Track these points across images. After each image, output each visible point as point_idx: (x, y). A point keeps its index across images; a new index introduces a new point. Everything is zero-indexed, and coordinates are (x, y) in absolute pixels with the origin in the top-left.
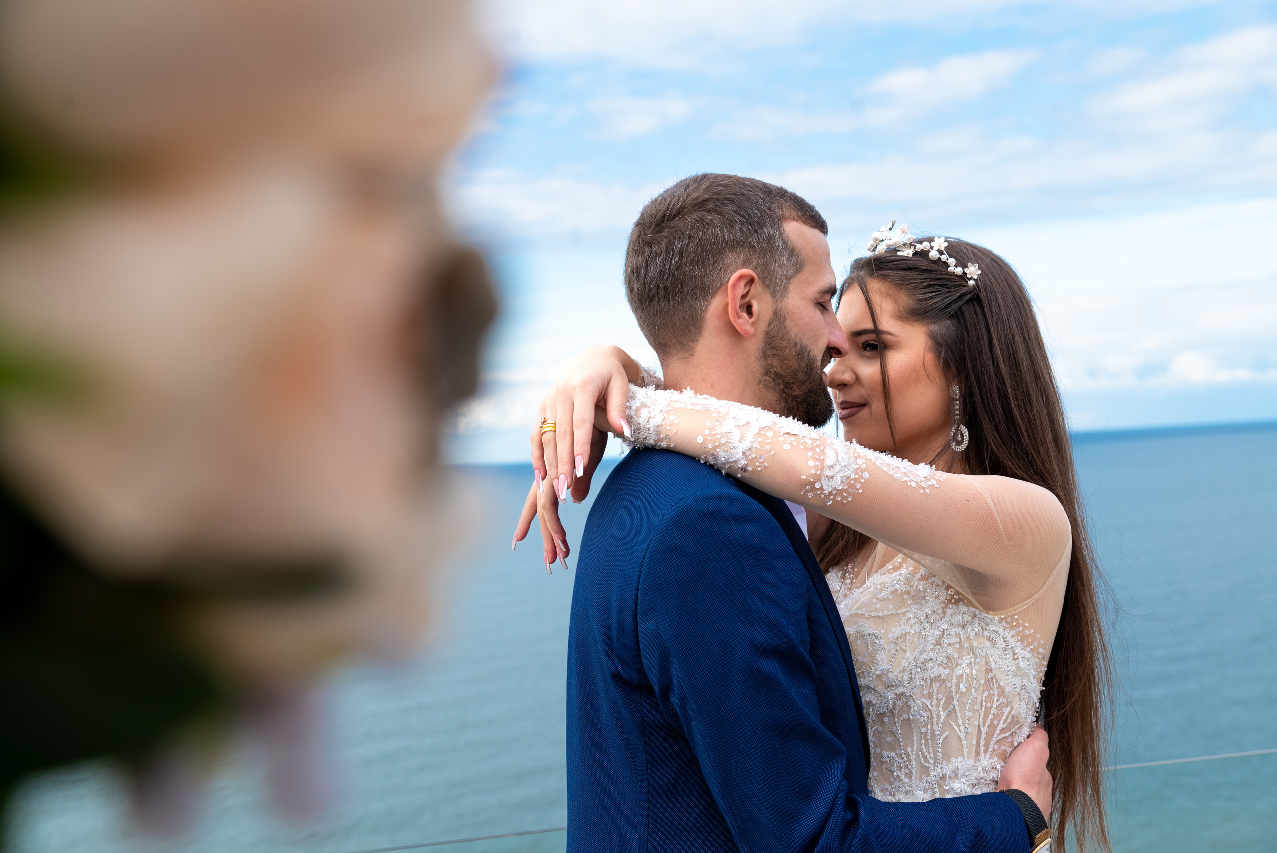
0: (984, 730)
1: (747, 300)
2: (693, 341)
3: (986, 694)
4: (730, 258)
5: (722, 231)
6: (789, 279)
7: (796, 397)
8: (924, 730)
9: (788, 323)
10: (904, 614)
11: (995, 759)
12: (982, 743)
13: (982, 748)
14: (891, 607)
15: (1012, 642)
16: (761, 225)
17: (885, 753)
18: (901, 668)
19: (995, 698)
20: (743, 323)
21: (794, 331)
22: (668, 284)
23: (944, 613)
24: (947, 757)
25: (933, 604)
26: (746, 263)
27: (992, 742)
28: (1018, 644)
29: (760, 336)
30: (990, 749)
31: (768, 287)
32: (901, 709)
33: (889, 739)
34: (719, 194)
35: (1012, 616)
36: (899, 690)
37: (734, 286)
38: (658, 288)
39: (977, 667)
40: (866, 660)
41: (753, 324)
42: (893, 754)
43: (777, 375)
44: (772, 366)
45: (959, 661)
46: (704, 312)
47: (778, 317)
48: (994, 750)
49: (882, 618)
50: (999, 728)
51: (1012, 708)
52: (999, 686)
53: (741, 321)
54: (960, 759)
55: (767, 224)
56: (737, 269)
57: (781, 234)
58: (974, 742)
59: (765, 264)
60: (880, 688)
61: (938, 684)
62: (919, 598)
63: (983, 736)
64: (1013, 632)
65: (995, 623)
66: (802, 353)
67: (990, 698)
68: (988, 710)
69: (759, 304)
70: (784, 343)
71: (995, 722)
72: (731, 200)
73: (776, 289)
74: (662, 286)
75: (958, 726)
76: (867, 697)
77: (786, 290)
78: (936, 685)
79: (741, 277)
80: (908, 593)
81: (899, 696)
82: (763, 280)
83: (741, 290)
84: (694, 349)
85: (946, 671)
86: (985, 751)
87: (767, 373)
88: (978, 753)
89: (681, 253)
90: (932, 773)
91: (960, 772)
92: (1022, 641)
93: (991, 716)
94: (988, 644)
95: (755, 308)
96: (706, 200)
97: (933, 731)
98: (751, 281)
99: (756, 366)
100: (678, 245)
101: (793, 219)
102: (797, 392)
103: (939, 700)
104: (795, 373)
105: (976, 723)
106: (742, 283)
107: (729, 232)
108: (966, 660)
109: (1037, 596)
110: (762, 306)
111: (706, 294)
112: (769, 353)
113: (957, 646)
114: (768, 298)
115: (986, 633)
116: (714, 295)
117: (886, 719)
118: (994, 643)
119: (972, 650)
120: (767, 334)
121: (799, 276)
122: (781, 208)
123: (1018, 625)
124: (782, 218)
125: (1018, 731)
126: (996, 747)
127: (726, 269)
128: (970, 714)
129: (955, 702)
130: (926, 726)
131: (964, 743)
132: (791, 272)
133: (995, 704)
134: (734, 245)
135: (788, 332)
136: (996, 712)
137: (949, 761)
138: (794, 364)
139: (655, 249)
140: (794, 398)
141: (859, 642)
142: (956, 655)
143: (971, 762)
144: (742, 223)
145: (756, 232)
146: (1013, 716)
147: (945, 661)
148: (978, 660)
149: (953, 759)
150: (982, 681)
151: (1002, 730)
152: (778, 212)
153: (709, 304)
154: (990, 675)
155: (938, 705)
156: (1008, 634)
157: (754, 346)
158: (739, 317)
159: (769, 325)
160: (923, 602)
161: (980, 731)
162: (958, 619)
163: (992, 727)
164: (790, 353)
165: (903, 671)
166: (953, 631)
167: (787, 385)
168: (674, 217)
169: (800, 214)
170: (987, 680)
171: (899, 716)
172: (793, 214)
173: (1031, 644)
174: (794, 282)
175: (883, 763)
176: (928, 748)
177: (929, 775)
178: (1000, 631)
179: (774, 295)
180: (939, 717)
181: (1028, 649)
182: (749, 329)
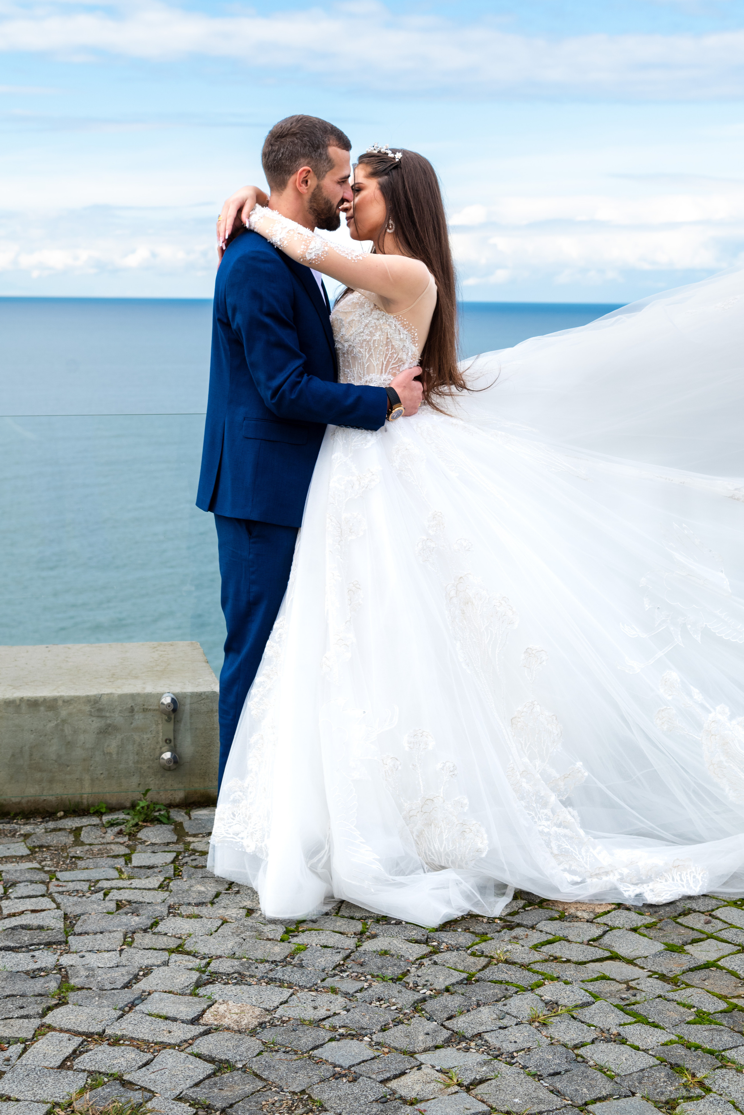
0: (385, 363)
1: (306, 179)
2: (282, 190)
3: (386, 348)
4: (302, 160)
5: (300, 148)
6: (326, 172)
7: (323, 219)
8: (360, 361)
9: (323, 190)
10: (354, 312)
11: (390, 375)
12: (384, 368)
13: (384, 371)
14: (350, 308)
15: (399, 327)
16: (318, 148)
17: (346, 370)
18: (350, 334)
19: (390, 350)
20: (303, 189)
21: (325, 194)
22: (275, 165)
23: (371, 313)
24: (368, 373)
25: (367, 308)
26: (308, 164)
27: (389, 368)
28: (402, 328)
29: (310, 194)
30: (388, 371)
31: (316, 174)
32: (351, 352)
33: (347, 364)
34: (303, 131)
35: (399, 316)
36: (350, 343)
37: (301, 173)
38: (271, 165)
39: (383, 337)
40: (338, 330)
41: (307, 189)
42: (348, 370)
43: (315, 210)
44: (313, 206)
45: (375, 334)
46: (287, 180)
47: (319, 187)
48: (389, 372)
49: (346, 313)
50: (391, 363)
51: (398, 355)
52: (392, 345)
53: (301, 188)
54: (374, 374)
55: (321, 148)
56: (304, 166)
57: (326, 153)
58: (380, 368)
59: (316, 166)
60: (342, 342)
61: (366, 343)
62: (362, 305)
63: (384, 365)
64: (399, 323)
65: (392, 319)
66: (327, 202)
67: (387, 350)
68: (386, 355)
69: (311, 181)
70: (320, 198)
71: (390, 360)
72: (307, 135)
73: (319, 175)
74: (273, 165)
75: (374, 361)
76: (338, 346)
77: (324, 176)
78: (365, 343)
79: (304, 170)
80: (358, 303)
81: (350, 346)
82: (314, 171)
83: (304, 175)
84: (282, 193)
85: (369, 338)
86: (385, 372)
87: (311, 208)
88: (382, 372)
89: (283, 154)
90: (363, 380)
91: (373, 380)
92: (403, 326)
93: (388, 357)
94: (388, 327)
95: (309, 183)
96: (297, 133)
97: (363, 362)
98: (309, 171)
99: (307, 205)
100: (282, 150)
101: (334, 146)
102: (323, 217)
103: (366, 349)
104: (323, 210)
105: (381, 360)
106: (304, 173)
107: (304, 149)
108: (379, 333)
109: (410, 308)
110: (312, 182)
111: (290, 174)
112: (313, 201)
113: (375, 327)
114: (316, 179)
115: (388, 323)
116: (293, 174)
117: (345, 356)
118: (391, 327)
119: (381, 329)
120: (313, 193)
121: (331, 171)
122: (329, 140)
123: (401, 320)
124: (329, 145)
125: (402, 365)
126: (391, 371)
127: (300, 166)
128: (379, 356)
129: (372, 351)
130: (360, 359)
131: (376, 368)
132: (327, 169)
133: (390, 352)
134: (304, 156)
135: (322, 194)
136: (390, 356)
137: (369, 375)
138: (323, 207)
139: (274, 148)
140: (322, 219)
141: (336, 322)
142: (374, 331)
143: (378, 376)
144: (309, 146)
145: (315, 151)
146: (399, 358)
147: (369, 333)
148: (383, 334)
149: (371, 374)
150: (385, 343)
151: (393, 364)
152: (327, 142)
153: (290, 177)
154: (389, 340)
155: (365, 351)
156: (397, 323)
157: (307, 197)
158: (301, 186)
159: (314, 190)
160: (363, 308)
161: (383, 364)
162: (376, 316)
163: (388, 362)
164: (322, 202)
165: (351, 335)
166: (373, 322)
167: (319, 214)
168: (283, 137)
169: (337, 143)
170: (387, 342)
171: (350, 355)
172: (334, 143)
173: (407, 328)
174: (329, 173)
175: (345, 374)
176: (361, 369)
177: (361, 380)
178: (394, 322)
179: (318, 178)
180: (366, 356)
181: (406, 330)
182: (305, 191)
